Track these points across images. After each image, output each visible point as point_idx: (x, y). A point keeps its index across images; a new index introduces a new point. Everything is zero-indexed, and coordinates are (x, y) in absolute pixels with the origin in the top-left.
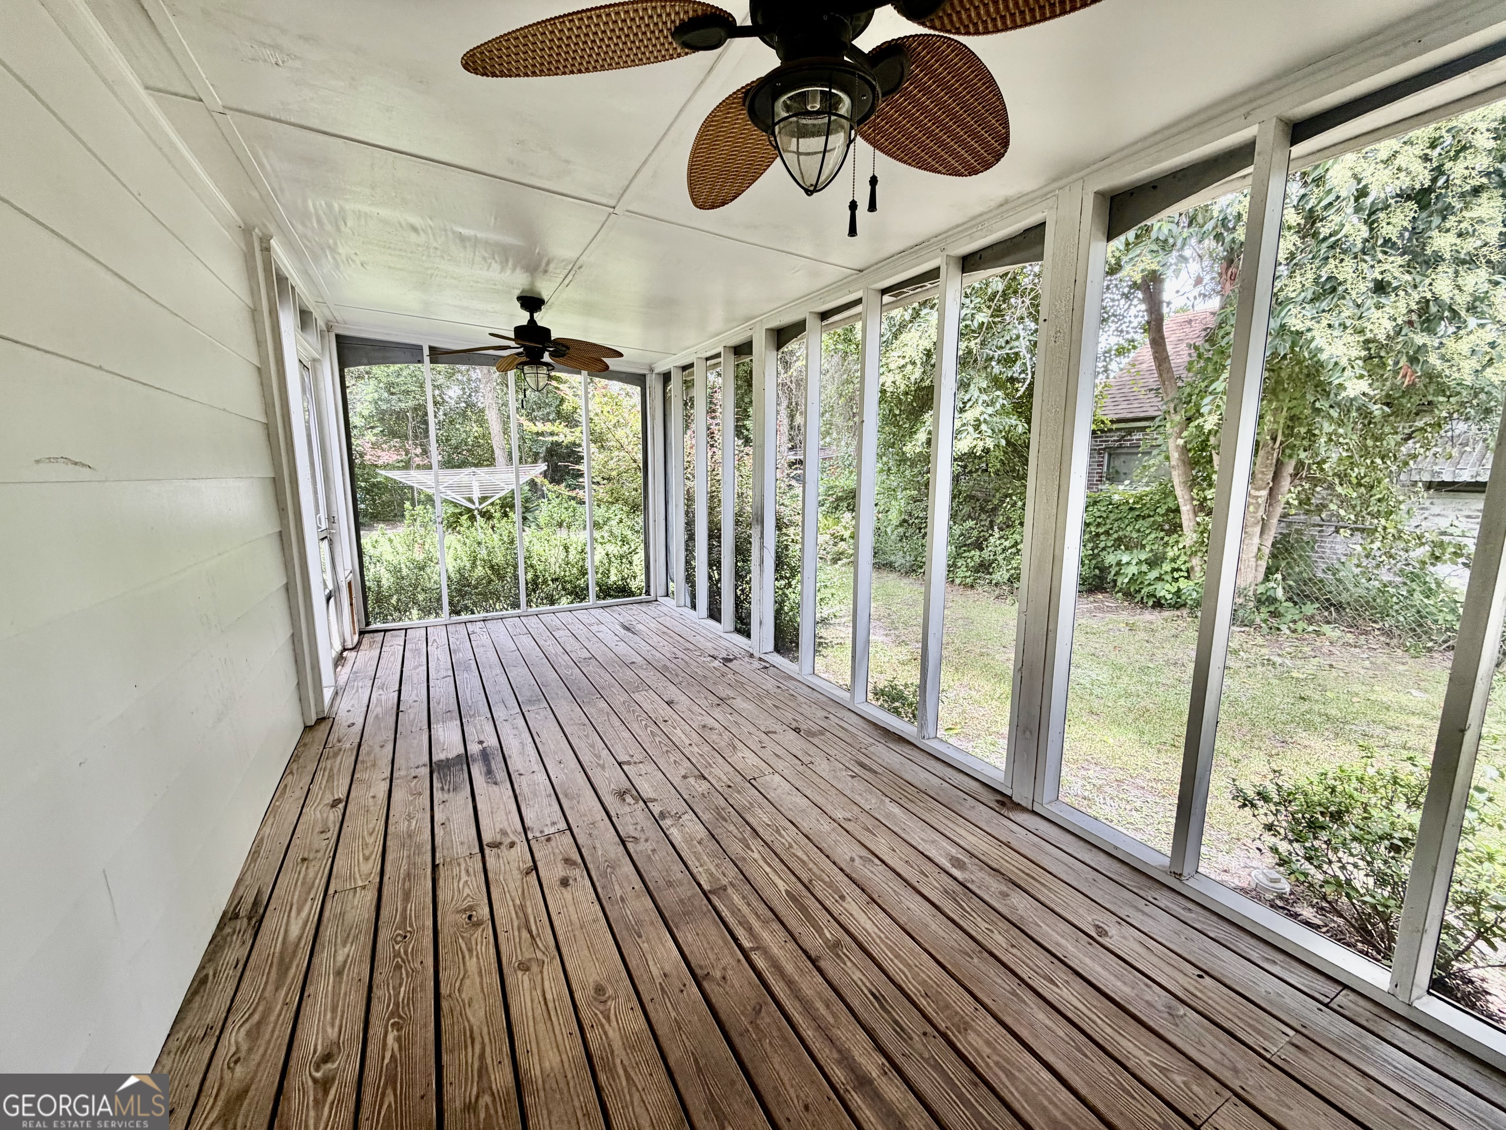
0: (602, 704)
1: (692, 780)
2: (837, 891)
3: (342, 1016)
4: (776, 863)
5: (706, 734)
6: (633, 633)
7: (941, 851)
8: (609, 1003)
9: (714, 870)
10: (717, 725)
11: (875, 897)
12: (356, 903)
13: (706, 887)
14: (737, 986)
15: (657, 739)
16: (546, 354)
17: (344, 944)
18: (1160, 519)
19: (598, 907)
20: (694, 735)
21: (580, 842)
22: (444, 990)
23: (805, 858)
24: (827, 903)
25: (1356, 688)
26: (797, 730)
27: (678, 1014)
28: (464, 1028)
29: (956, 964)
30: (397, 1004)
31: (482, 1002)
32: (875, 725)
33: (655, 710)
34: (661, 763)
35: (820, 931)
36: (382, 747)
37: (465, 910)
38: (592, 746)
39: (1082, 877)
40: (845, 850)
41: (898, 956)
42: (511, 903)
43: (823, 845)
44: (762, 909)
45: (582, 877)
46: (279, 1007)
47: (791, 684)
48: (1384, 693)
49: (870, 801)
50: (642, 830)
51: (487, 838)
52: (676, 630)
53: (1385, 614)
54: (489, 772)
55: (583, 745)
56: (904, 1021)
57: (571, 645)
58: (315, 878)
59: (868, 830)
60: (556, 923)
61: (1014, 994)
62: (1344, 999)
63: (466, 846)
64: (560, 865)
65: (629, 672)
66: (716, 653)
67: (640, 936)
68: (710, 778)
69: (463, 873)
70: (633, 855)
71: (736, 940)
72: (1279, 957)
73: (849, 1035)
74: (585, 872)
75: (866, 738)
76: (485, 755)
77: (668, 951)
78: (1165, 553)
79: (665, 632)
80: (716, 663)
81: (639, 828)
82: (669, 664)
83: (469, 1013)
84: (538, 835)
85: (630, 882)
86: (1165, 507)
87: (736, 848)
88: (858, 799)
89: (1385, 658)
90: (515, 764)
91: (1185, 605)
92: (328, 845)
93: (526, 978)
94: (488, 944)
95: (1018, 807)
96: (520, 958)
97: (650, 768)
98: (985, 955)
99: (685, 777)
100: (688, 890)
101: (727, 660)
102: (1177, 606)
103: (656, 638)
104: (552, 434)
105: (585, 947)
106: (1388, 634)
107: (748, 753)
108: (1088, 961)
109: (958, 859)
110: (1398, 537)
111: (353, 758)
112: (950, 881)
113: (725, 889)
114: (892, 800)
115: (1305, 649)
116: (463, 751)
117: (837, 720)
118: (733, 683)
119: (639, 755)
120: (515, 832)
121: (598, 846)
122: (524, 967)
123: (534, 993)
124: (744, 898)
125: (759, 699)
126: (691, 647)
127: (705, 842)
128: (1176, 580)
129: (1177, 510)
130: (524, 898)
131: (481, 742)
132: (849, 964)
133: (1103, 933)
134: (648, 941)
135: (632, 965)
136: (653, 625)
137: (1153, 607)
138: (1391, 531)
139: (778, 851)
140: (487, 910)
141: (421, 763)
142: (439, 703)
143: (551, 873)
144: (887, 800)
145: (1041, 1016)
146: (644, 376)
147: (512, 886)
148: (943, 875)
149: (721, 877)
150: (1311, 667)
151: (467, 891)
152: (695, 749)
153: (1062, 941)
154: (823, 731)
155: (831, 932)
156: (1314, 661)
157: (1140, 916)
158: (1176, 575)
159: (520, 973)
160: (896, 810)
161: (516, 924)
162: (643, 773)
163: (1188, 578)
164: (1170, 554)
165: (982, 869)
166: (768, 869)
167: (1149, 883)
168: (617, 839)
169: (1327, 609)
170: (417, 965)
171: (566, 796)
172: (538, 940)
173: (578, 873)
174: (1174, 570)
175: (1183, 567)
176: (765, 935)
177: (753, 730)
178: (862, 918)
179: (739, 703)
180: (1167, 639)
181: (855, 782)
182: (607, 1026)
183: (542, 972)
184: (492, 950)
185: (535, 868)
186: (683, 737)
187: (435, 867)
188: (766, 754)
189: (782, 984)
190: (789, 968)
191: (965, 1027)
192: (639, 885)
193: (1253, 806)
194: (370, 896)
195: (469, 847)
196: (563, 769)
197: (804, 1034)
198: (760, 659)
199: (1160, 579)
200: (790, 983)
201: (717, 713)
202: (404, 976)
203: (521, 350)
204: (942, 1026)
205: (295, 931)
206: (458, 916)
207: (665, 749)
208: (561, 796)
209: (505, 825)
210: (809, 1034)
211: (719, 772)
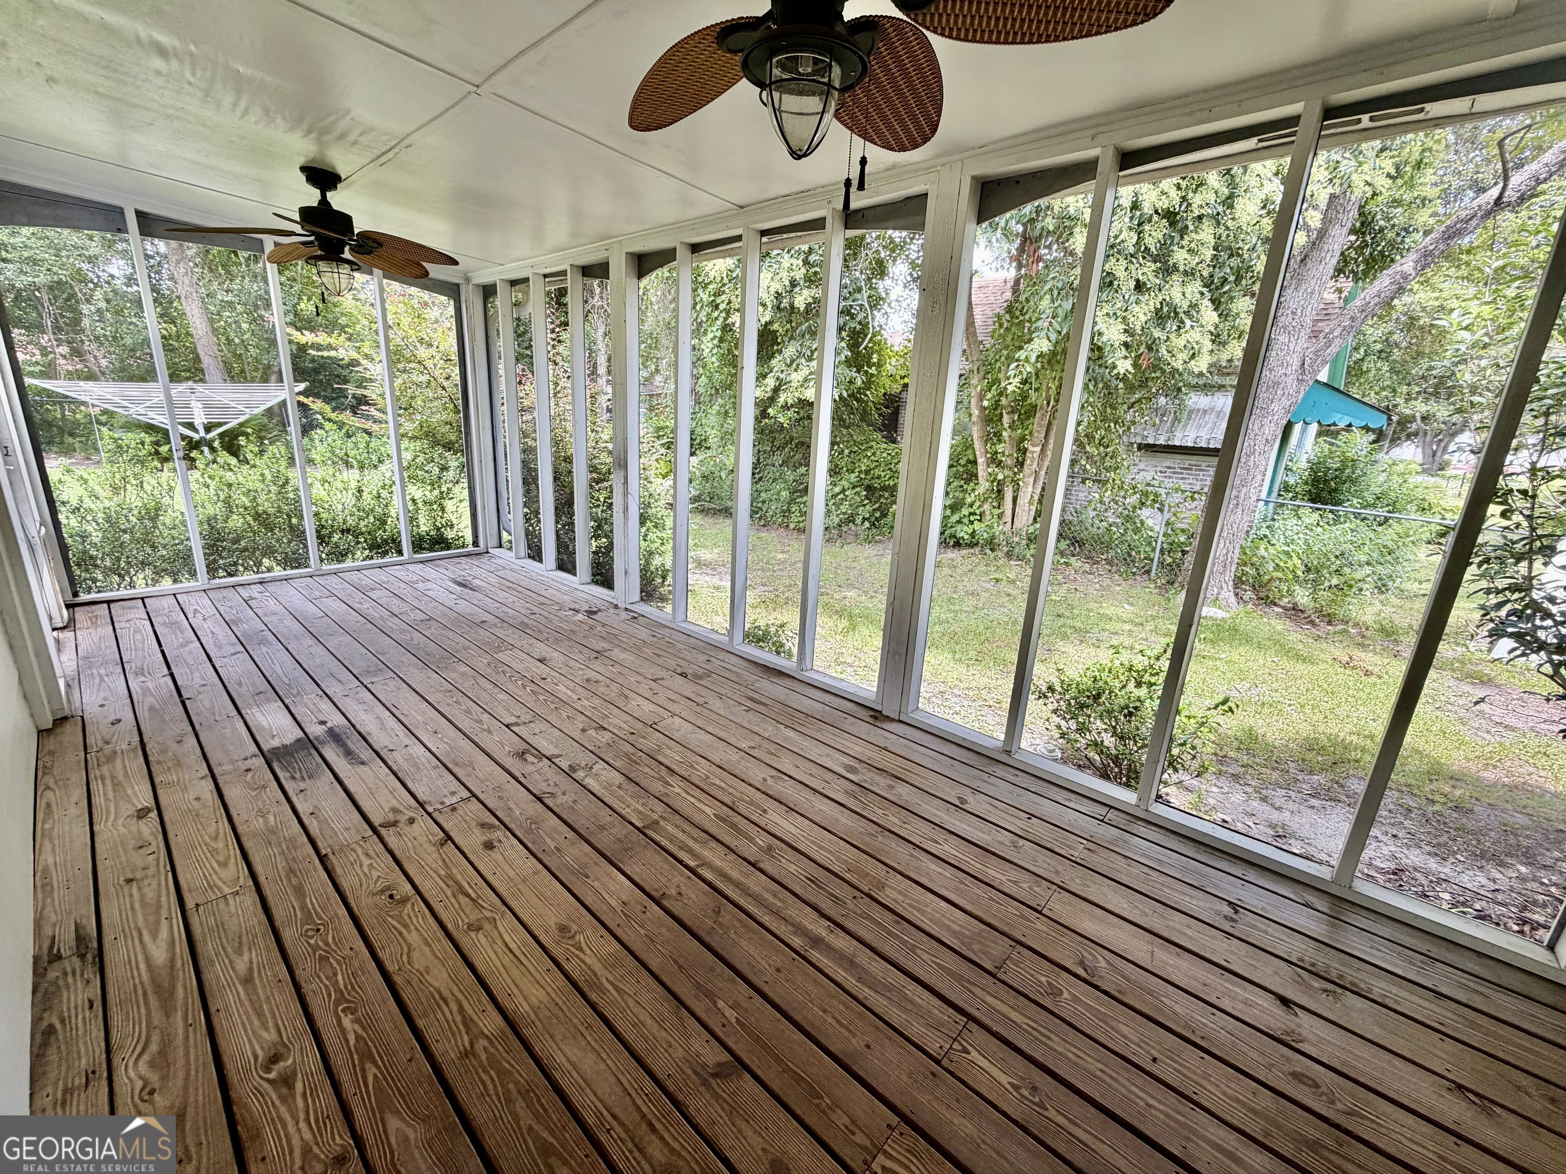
0: (464, 668)
1: (592, 732)
2: (757, 806)
3: (274, 1017)
4: (697, 793)
5: (592, 687)
6: (471, 589)
7: (836, 762)
8: (577, 937)
9: (641, 808)
10: (600, 678)
11: (792, 806)
12: (233, 910)
13: (639, 824)
14: (693, 896)
15: (541, 698)
16: (347, 249)
17: (239, 952)
18: (961, 469)
19: (534, 860)
20: (580, 690)
21: (490, 806)
22: (391, 967)
23: (723, 785)
24: (753, 818)
25: (1093, 605)
26: (683, 675)
27: (647, 930)
28: (431, 993)
29: (867, 844)
30: (339, 991)
31: (441, 967)
32: (755, 663)
33: (528, 669)
34: (553, 719)
35: (752, 840)
36: (179, 742)
37: (382, 892)
38: (468, 712)
39: (943, 765)
40: (757, 774)
41: (821, 847)
42: (434, 875)
43: (737, 772)
44: (696, 833)
45: (507, 837)
46: (180, 1031)
47: (666, 632)
48: (1109, 610)
49: (769, 729)
50: (556, 785)
51: (376, 820)
52: (522, 583)
53: (1109, 547)
54: (348, 753)
55: (457, 712)
56: (837, 892)
57: (396, 605)
58: (159, 897)
59: (772, 753)
60: (495, 883)
61: (912, 855)
62: (1112, 815)
63: (353, 832)
64: (477, 831)
65: (482, 632)
66: (577, 607)
67: (587, 877)
68: (611, 728)
69: (363, 858)
70: (555, 809)
71: (680, 862)
72: (1073, 796)
73: (797, 912)
74: (508, 833)
75: (751, 676)
76: (334, 736)
77: (621, 884)
78: (964, 499)
79: (510, 586)
80: (580, 617)
81: (552, 784)
82: (526, 620)
83: (428, 978)
84: (439, 807)
85: (560, 833)
86: (965, 459)
87: (657, 787)
88: (756, 729)
89: (1108, 582)
90: (380, 740)
91: (977, 544)
92: (158, 860)
93: (481, 936)
94: (424, 916)
95: (888, 719)
96: (467, 921)
97: (544, 726)
98: (886, 833)
99: (583, 730)
100: (620, 830)
101: (591, 613)
102: (972, 545)
103: (502, 595)
104: (330, 347)
105: (534, 897)
106: (1109, 562)
107: (641, 701)
108: (958, 823)
109: (851, 767)
110: (1121, 488)
111: (142, 760)
112: (848, 783)
113: (657, 823)
114: (786, 726)
115: (1060, 577)
116: (301, 734)
117: (719, 662)
118: (604, 634)
119: (526, 717)
120: (410, 807)
121: (513, 806)
122: (476, 927)
123: (495, 946)
124: (677, 827)
125: (637, 649)
126: (546, 601)
127: (624, 786)
128: (972, 523)
129: (975, 462)
130: (447, 867)
131: (323, 723)
132: (783, 861)
133: (963, 801)
134: (597, 879)
135: (588, 901)
136: (493, 579)
137: (954, 546)
138: (1118, 482)
139: (697, 783)
140: (408, 887)
141: (248, 755)
142: (240, 685)
143: (471, 840)
144: (782, 727)
145: (934, 867)
146: (458, 285)
147: (429, 859)
148: (842, 780)
149: (650, 813)
150: (1063, 591)
151: (375, 874)
152: (586, 703)
153: (939, 813)
154: (708, 674)
155: (763, 840)
156: (1065, 586)
157: (985, 784)
158: (972, 518)
159: (473, 934)
160: (792, 734)
161: (449, 893)
162: (537, 731)
163: (980, 521)
164: (969, 500)
165: (870, 771)
166: (692, 800)
167: (988, 761)
168: (532, 797)
169: (1073, 544)
170: (347, 952)
171: (457, 765)
172: (480, 901)
173: (500, 834)
174: (971, 514)
175: (978, 512)
176: (706, 853)
177: (640, 679)
178: (785, 824)
179: (617, 654)
180: (965, 574)
181: (750, 715)
182: (582, 956)
183: (496, 928)
184: (431, 920)
185: (449, 838)
186: (569, 692)
187: (323, 859)
188: (661, 699)
189: (732, 887)
190: (735, 874)
191: (882, 886)
192: (570, 834)
193: (1046, 697)
194: (250, 899)
195: (358, 831)
196: (442, 739)
197: (762, 920)
198: (626, 609)
199: (959, 522)
200: (738, 885)
201: (596, 665)
202: (335, 965)
203: (312, 238)
204: (866, 889)
205: (159, 954)
206: (375, 898)
207: (552, 706)
208: (450, 766)
209: (394, 803)
210: (766, 919)
211: (618, 721)
